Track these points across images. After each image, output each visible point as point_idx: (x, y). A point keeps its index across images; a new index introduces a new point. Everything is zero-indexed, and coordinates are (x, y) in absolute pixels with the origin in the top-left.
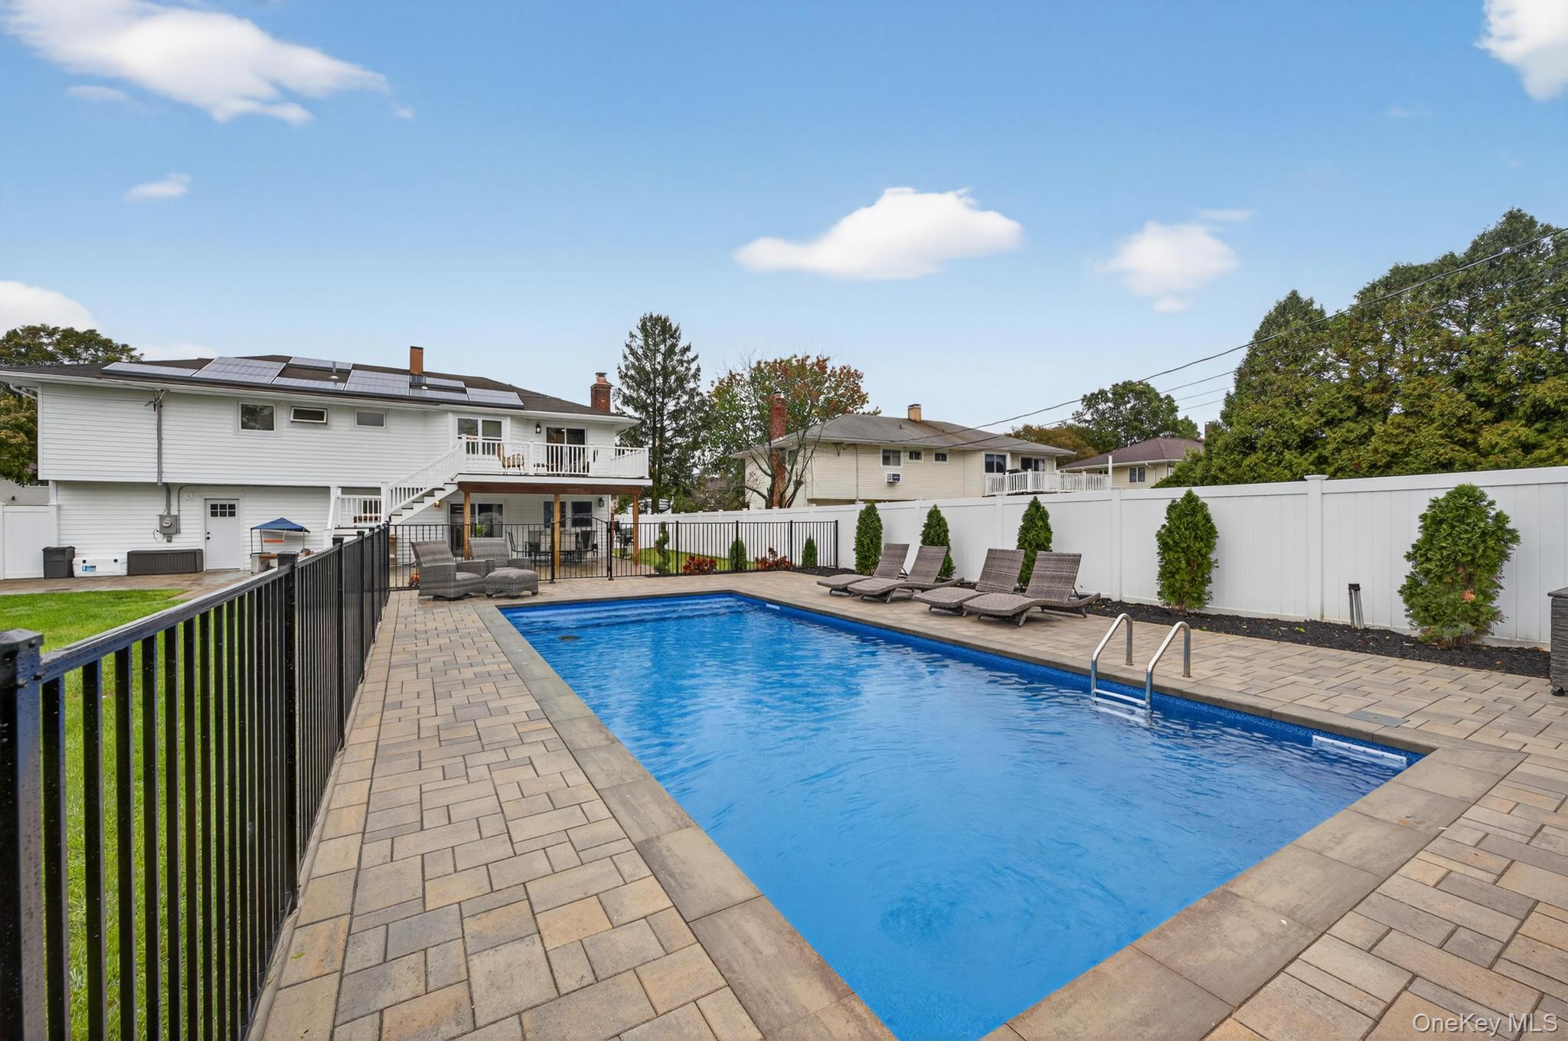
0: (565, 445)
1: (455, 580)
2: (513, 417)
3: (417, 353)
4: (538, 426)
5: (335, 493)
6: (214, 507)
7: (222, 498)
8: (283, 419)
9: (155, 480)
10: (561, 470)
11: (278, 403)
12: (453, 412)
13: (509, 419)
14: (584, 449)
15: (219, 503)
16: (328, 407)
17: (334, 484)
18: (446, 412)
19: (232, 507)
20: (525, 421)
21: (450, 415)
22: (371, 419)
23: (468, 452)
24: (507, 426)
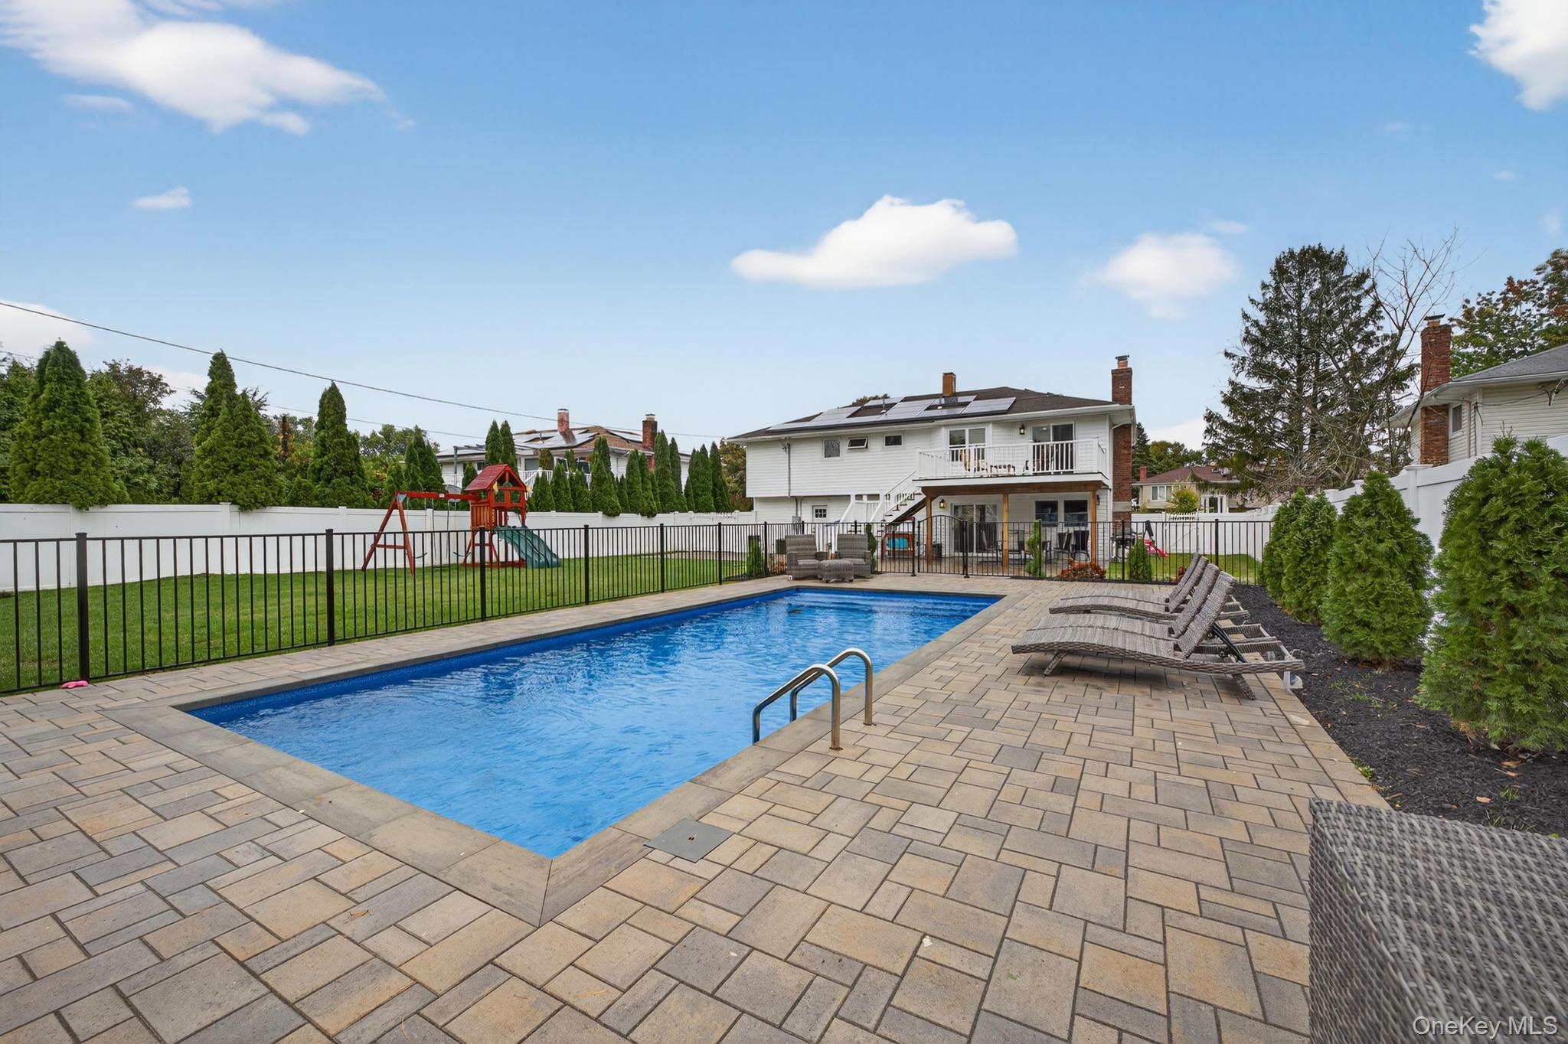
0: (1052, 442)
1: (797, 564)
2: (995, 423)
3: (949, 379)
4: (1023, 427)
5: (853, 499)
6: (817, 511)
7: (820, 505)
8: (844, 446)
9: (787, 495)
10: (1047, 469)
11: (841, 437)
12: (945, 426)
13: (991, 425)
14: (1072, 444)
15: (819, 508)
16: (867, 435)
17: (853, 494)
18: (940, 427)
19: (825, 511)
20: (1009, 425)
21: (943, 429)
22: (894, 441)
23: (953, 460)
24: (990, 430)
